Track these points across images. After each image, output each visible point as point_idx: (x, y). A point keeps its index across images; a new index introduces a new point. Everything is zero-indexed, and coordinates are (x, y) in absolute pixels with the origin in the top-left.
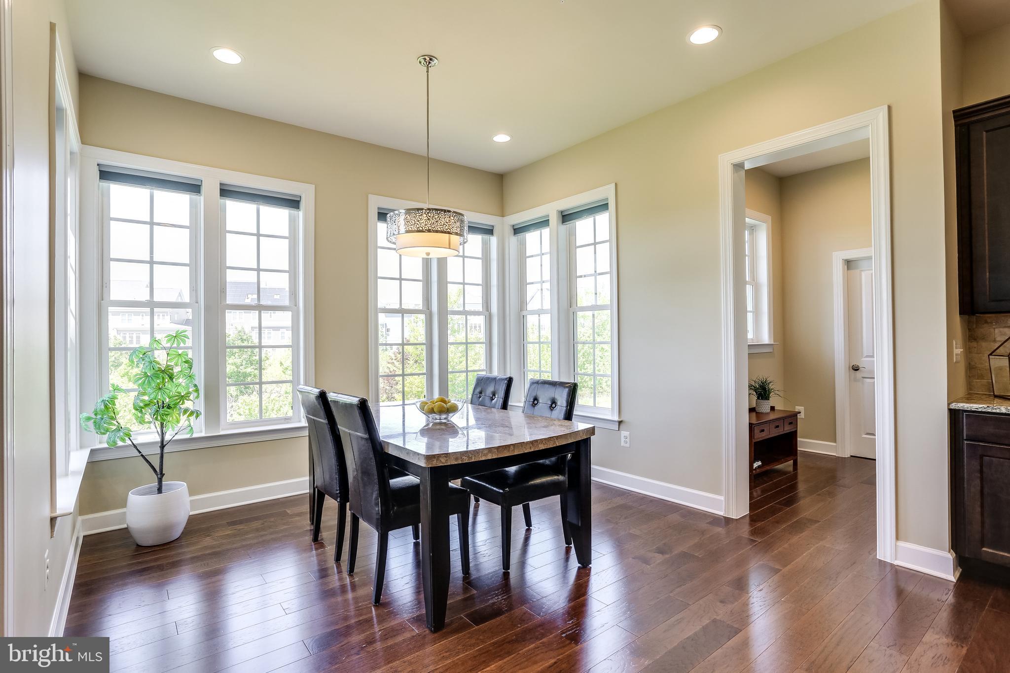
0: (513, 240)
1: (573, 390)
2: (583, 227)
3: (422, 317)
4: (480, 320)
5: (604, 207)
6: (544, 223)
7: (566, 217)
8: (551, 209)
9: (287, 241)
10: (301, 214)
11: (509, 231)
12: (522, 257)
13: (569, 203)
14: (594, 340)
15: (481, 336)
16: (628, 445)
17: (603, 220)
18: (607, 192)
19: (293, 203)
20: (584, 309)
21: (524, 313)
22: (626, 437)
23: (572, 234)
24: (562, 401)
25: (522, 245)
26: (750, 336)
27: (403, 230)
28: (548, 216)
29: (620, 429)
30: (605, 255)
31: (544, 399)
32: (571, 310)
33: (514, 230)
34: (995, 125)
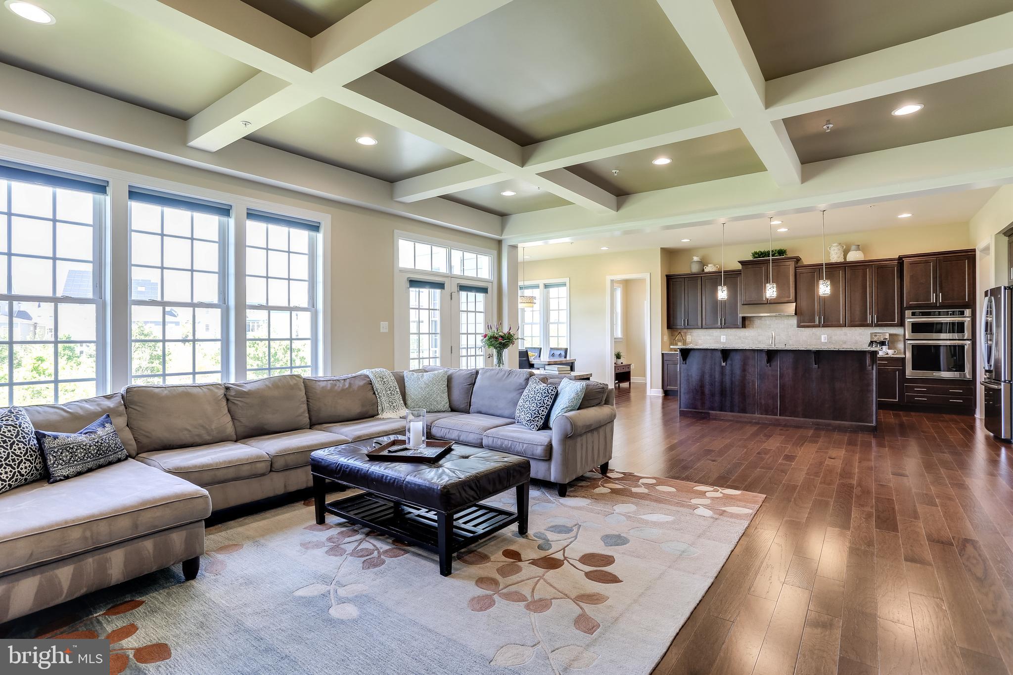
1: (566, 351)
2: (553, 291)
5: (564, 285)
6: (538, 286)
7: (546, 286)
8: (541, 282)
13: (547, 282)
14: (558, 336)
17: (563, 291)
18: (567, 280)
20: (552, 323)
23: (548, 292)
26: (615, 334)
28: (539, 284)
30: (564, 304)
34: (674, 280)
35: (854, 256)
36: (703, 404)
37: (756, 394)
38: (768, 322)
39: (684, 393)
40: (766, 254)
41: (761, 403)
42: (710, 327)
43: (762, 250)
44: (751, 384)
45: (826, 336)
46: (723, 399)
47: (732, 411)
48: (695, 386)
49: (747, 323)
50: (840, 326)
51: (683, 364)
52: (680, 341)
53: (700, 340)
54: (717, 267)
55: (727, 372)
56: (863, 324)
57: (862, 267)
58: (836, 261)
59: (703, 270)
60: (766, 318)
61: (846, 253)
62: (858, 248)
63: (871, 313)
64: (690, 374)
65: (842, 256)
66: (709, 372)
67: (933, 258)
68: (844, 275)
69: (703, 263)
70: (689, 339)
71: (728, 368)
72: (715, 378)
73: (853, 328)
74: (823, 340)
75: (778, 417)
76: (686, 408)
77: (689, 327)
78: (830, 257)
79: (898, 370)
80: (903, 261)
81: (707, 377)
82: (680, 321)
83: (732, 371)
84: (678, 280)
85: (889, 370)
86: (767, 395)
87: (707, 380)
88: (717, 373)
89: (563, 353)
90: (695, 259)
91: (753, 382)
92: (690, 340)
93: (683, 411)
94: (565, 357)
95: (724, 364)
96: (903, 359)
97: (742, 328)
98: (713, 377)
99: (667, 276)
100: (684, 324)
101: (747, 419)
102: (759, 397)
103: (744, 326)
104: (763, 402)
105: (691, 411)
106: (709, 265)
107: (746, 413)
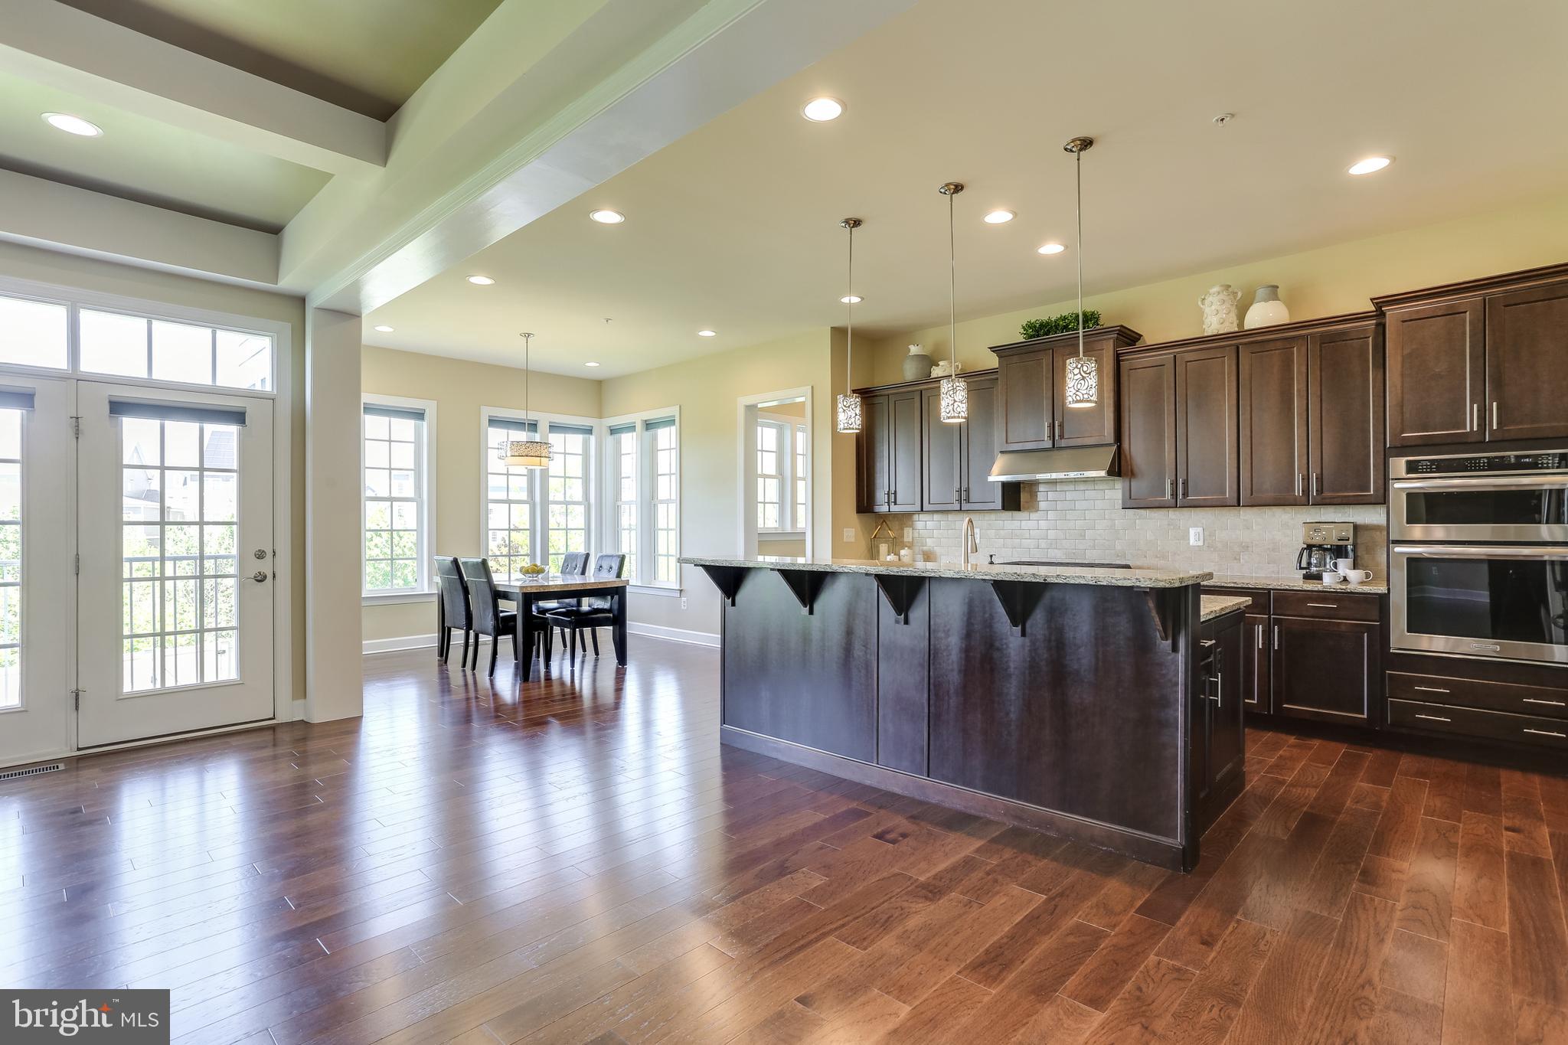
0: (610, 440)
2: (659, 436)
3: (527, 507)
4: (581, 509)
5: (673, 421)
6: (631, 428)
7: (649, 425)
8: (637, 418)
9: (413, 444)
10: (425, 423)
11: (606, 432)
12: (618, 454)
13: (651, 415)
14: (667, 528)
15: (581, 524)
16: (686, 608)
17: (673, 434)
18: (673, 411)
19: (419, 415)
20: (661, 502)
21: (619, 503)
22: (685, 602)
23: (655, 439)
24: (615, 567)
25: (619, 443)
26: (760, 524)
27: (509, 454)
28: (635, 423)
29: (681, 596)
31: (605, 566)
32: (653, 502)
33: (611, 430)
34: (872, 401)
35: (1263, 315)
39: (731, 685)
40: (1051, 327)
42: (938, 507)
43: (1045, 318)
45: (1200, 530)
49: (1024, 497)
50: (1225, 505)
51: (728, 605)
52: (884, 540)
53: (930, 538)
54: (957, 367)
55: (814, 632)
56: (1283, 500)
57: (1279, 344)
58: (1215, 333)
59: (929, 374)
61: (1242, 309)
62: (1273, 292)
63: (1305, 469)
64: (741, 633)
65: (1233, 317)
68: (1235, 368)
69: (927, 358)
70: (908, 537)
72: (789, 648)
74: (1192, 542)
78: (1201, 322)
79: (1369, 629)
80: (1385, 314)
81: (773, 644)
82: (882, 495)
84: (877, 400)
85: (1343, 628)
86: (899, 707)
87: (774, 654)
90: (914, 350)
92: (910, 540)
93: (727, 731)
96: (1383, 601)
98: (786, 645)
99: (856, 392)
100: (888, 502)
106: (941, 363)
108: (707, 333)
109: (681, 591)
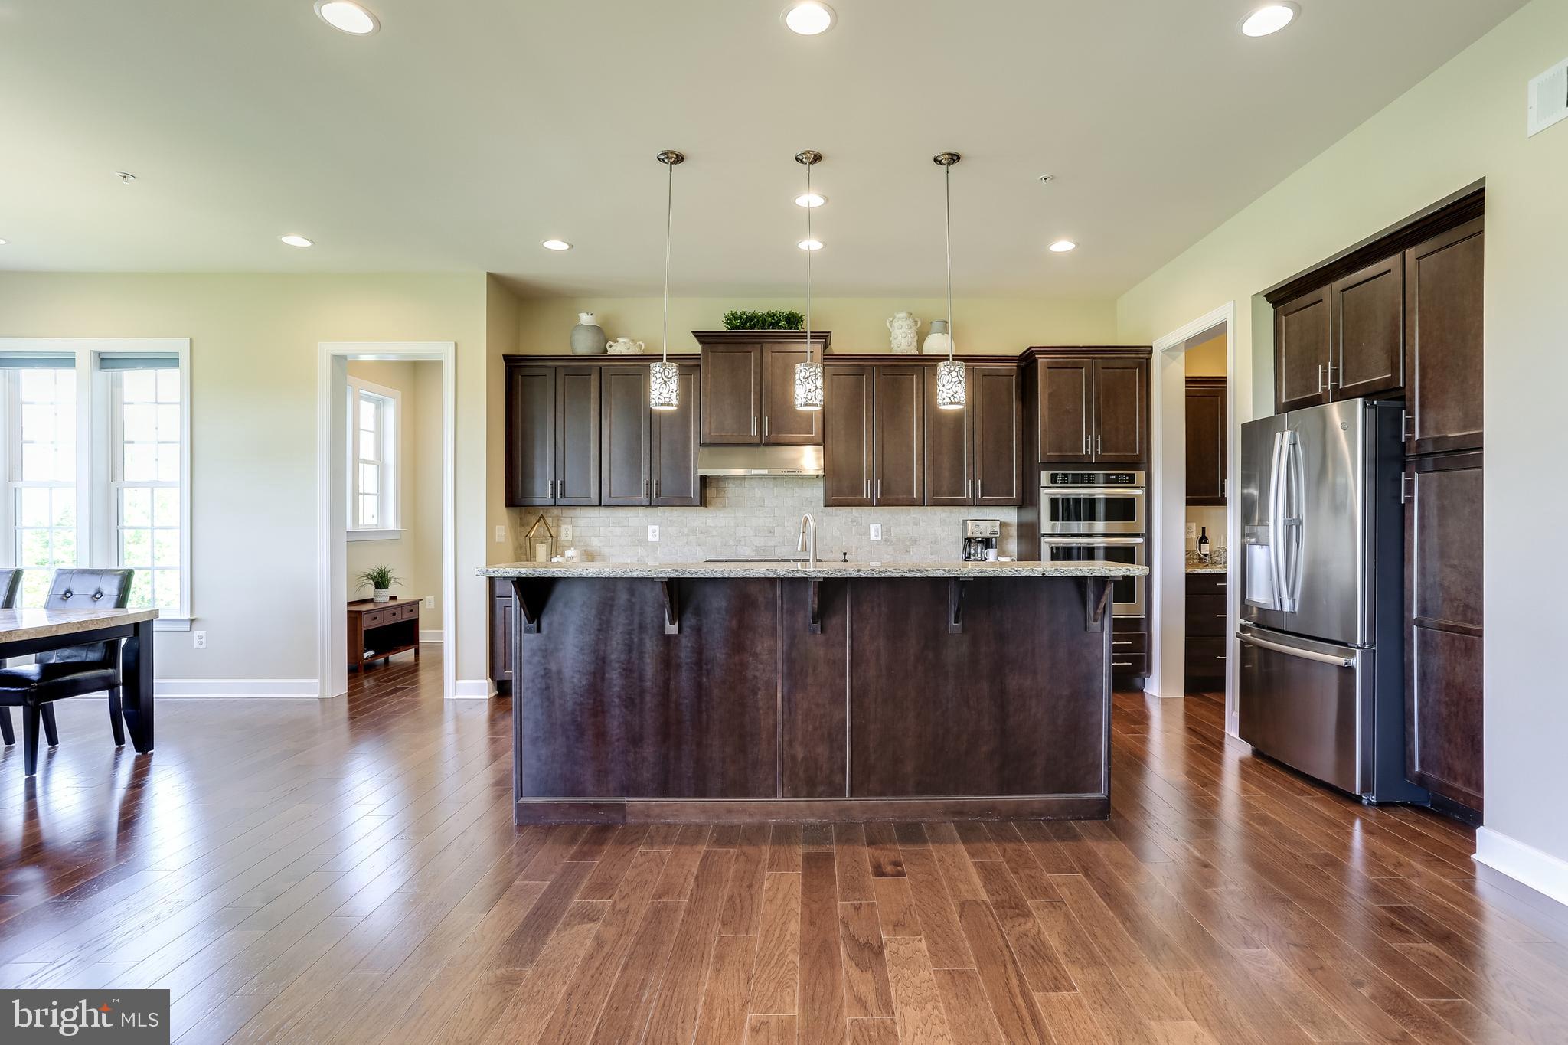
1: (126, 579)
2: (134, 381)
5: (172, 362)
6: (67, 361)
7: (105, 362)
12: (13, 402)
13: (112, 346)
14: (153, 525)
16: (204, 646)
17: (171, 381)
18: (181, 347)
20: (135, 485)
21: (17, 485)
22: (201, 638)
23: (117, 385)
24: (112, 591)
25: (15, 385)
28: (72, 355)
29: (192, 629)
31: (83, 591)
32: (114, 485)
34: (526, 372)
35: (937, 343)
36: (602, 774)
37: (779, 730)
38: (758, 493)
39: (534, 741)
40: (758, 322)
41: (793, 758)
42: (620, 501)
43: (749, 311)
44: (761, 695)
45: (879, 526)
46: (672, 754)
47: (701, 793)
48: (573, 713)
49: (711, 492)
50: (912, 503)
51: (528, 631)
52: (541, 539)
53: (595, 536)
54: (640, 346)
55: (683, 655)
56: (956, 500)
58: (904, 353)
59: (606, 351)
60: (754, 483)
61: (921, 337)
62: (944, 327)
63: (971, 476)
64: (553, 667)
65: (915, 343)
66: (623, 657)
67: (1085, 359)
68: (921, 386)
69: (603, 333)
70: (566, 535)
71: (686, 642)
72: (641, 679)
73: (936, 508)
74: (873, 537)
75: (847, 801)
76: (543, 795)
77: (564, 502)
78: (890, 342)
80: (1035, 361)
81: (614, 676)
82: (542, 489)
83: (699, 650)
84: (537, 372)
86: (810, 728)
87: (616, 689)
88: (649, 661)
89: (111, 589)
90: (585, 319)
91: (770, 686)
92: (570, 538)
93: (528, 806)
94: (121, 603)
95: (672, 629)
97: (701, 506)
98: (636, 675)
99: (508, 359)
100: (554, 495)
101: (750, 815)
102: (786, 738)
103: (703, 502)
104: (800, 752)
105: (558, 806)
106: (621, 340)
107: (746, 795)
108: (295, 241)
109: (192, 621)
